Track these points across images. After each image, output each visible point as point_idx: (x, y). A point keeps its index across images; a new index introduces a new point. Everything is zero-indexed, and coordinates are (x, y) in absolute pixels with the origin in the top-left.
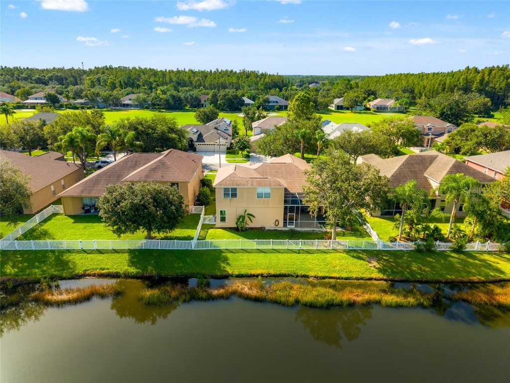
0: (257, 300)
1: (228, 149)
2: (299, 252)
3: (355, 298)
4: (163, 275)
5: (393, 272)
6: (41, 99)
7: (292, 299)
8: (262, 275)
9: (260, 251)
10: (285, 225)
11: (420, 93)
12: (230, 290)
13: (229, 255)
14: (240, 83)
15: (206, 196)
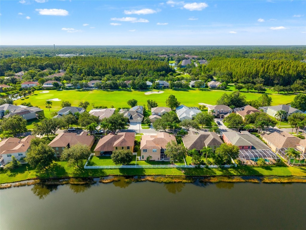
0: (153, 181)
1: (142, 122)
2: (164, 168)
3: (176, 181)
4: (129, 175)
5: (187, 174)
6: (50, 84)
7: (161, 181)
8: (154, 175)
9: (154, 168)
10: (161, 159)
11: (235, 76)
12: (146, 179)
13: (145, 170)
14: (145, 69)
15: (137, 149)
